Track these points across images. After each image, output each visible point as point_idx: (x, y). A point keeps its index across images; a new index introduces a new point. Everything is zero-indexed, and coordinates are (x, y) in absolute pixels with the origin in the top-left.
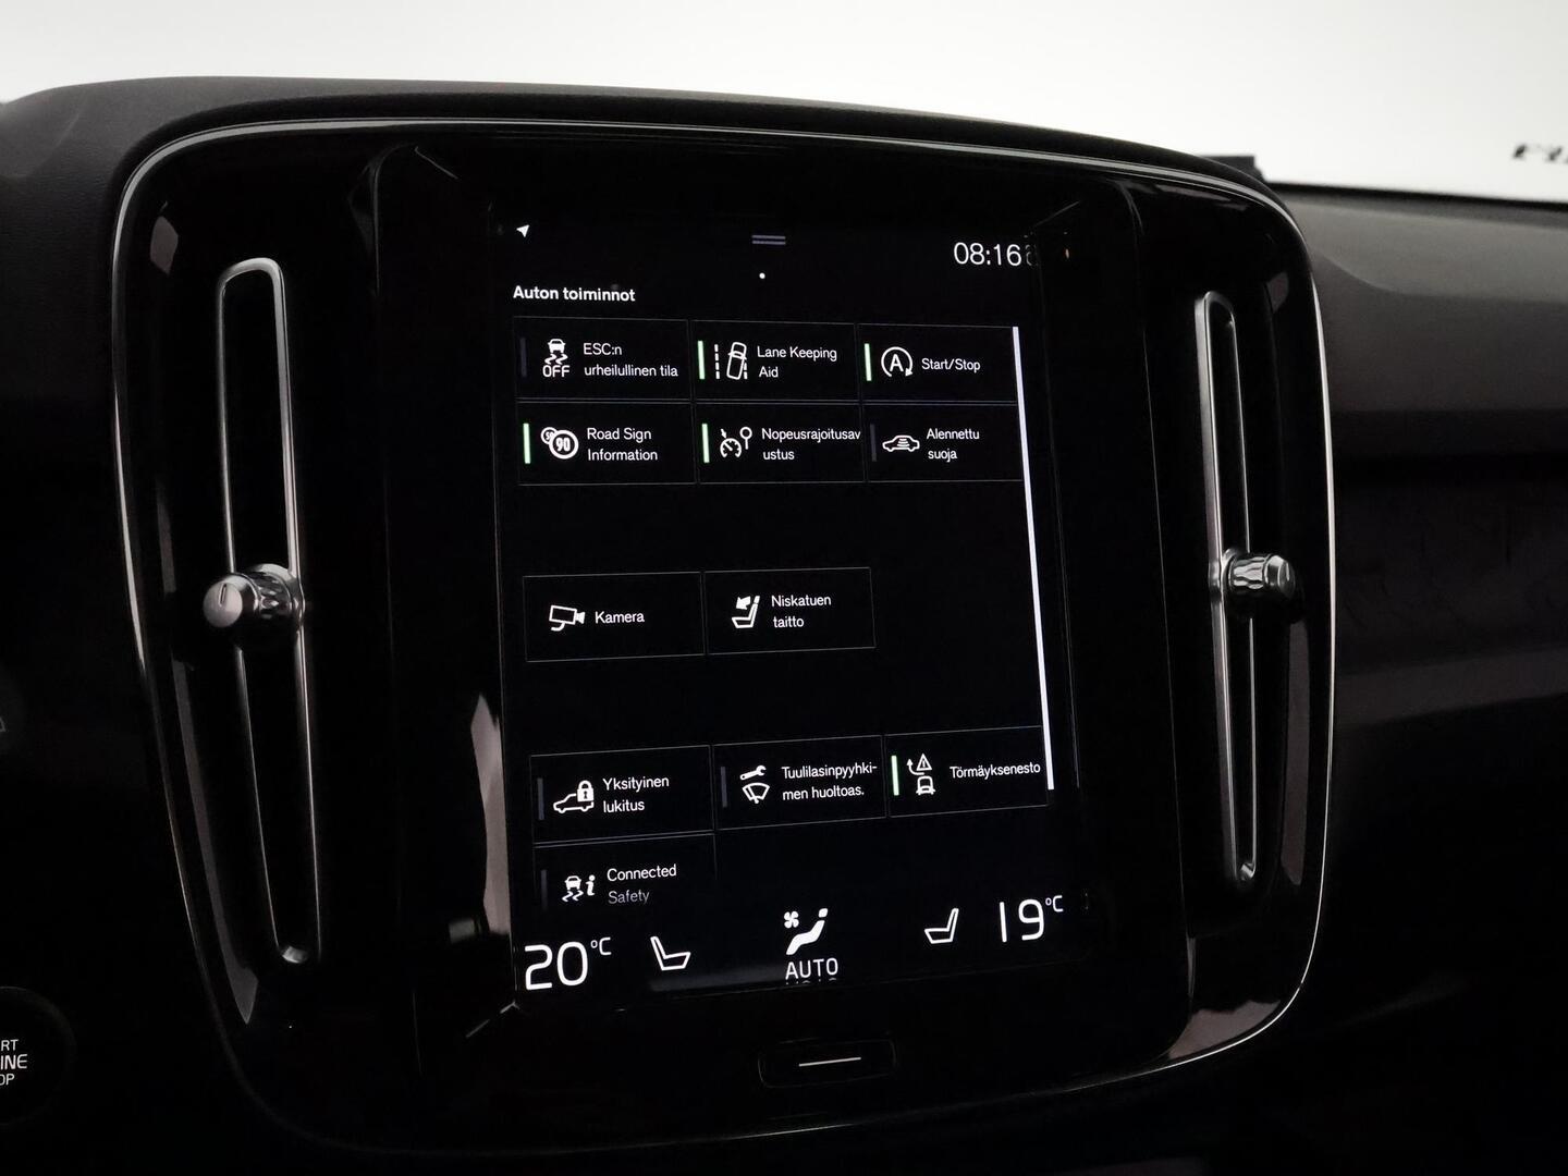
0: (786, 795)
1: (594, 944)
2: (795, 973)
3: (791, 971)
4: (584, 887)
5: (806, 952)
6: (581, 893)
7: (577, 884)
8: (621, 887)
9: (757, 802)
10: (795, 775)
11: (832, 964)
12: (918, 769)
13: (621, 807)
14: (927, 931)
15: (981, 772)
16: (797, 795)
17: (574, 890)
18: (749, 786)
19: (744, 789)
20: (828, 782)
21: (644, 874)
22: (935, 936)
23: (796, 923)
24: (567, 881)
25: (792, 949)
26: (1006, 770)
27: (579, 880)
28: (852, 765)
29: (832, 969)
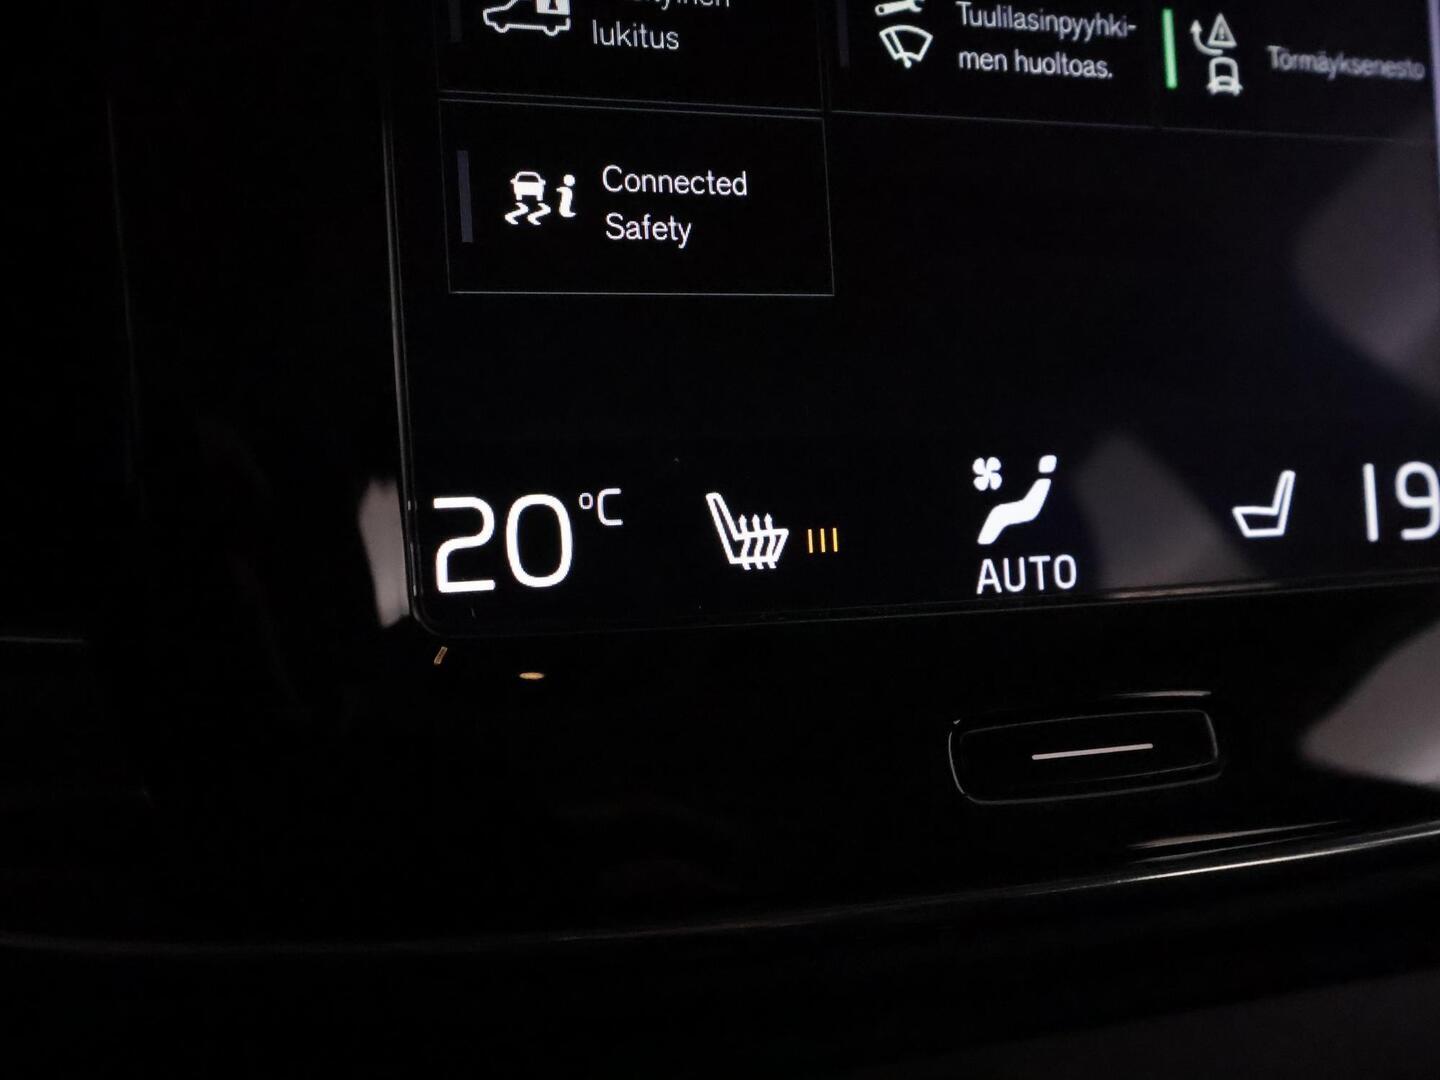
0: (965, 57)
1: (586, 501)
2: (995, 581)
3: (988, 576)
4: (552, 198)
5: (1015, 540)
6: (546, 210)
7: (537, 189)
8: (633, 205)
9: (908, 64)
10: (981, 21)
11: (1065, 566)
12: (1212, 41)
13: (630, 37)
14: (1239, 512)
15: (1323, 65)
16: (985, 62)
17: (531, 201)
18: (892, 30)
19: (883, 34)
20: (1042, 44)
21: (681, 184)
22: (1254, 521)
23: (996, 482)
24: (514, 181)
25: (988, 534)
26: (1364, 68)
27: (542, 183)
28: (1090, 19)
29: (1065, 577)
